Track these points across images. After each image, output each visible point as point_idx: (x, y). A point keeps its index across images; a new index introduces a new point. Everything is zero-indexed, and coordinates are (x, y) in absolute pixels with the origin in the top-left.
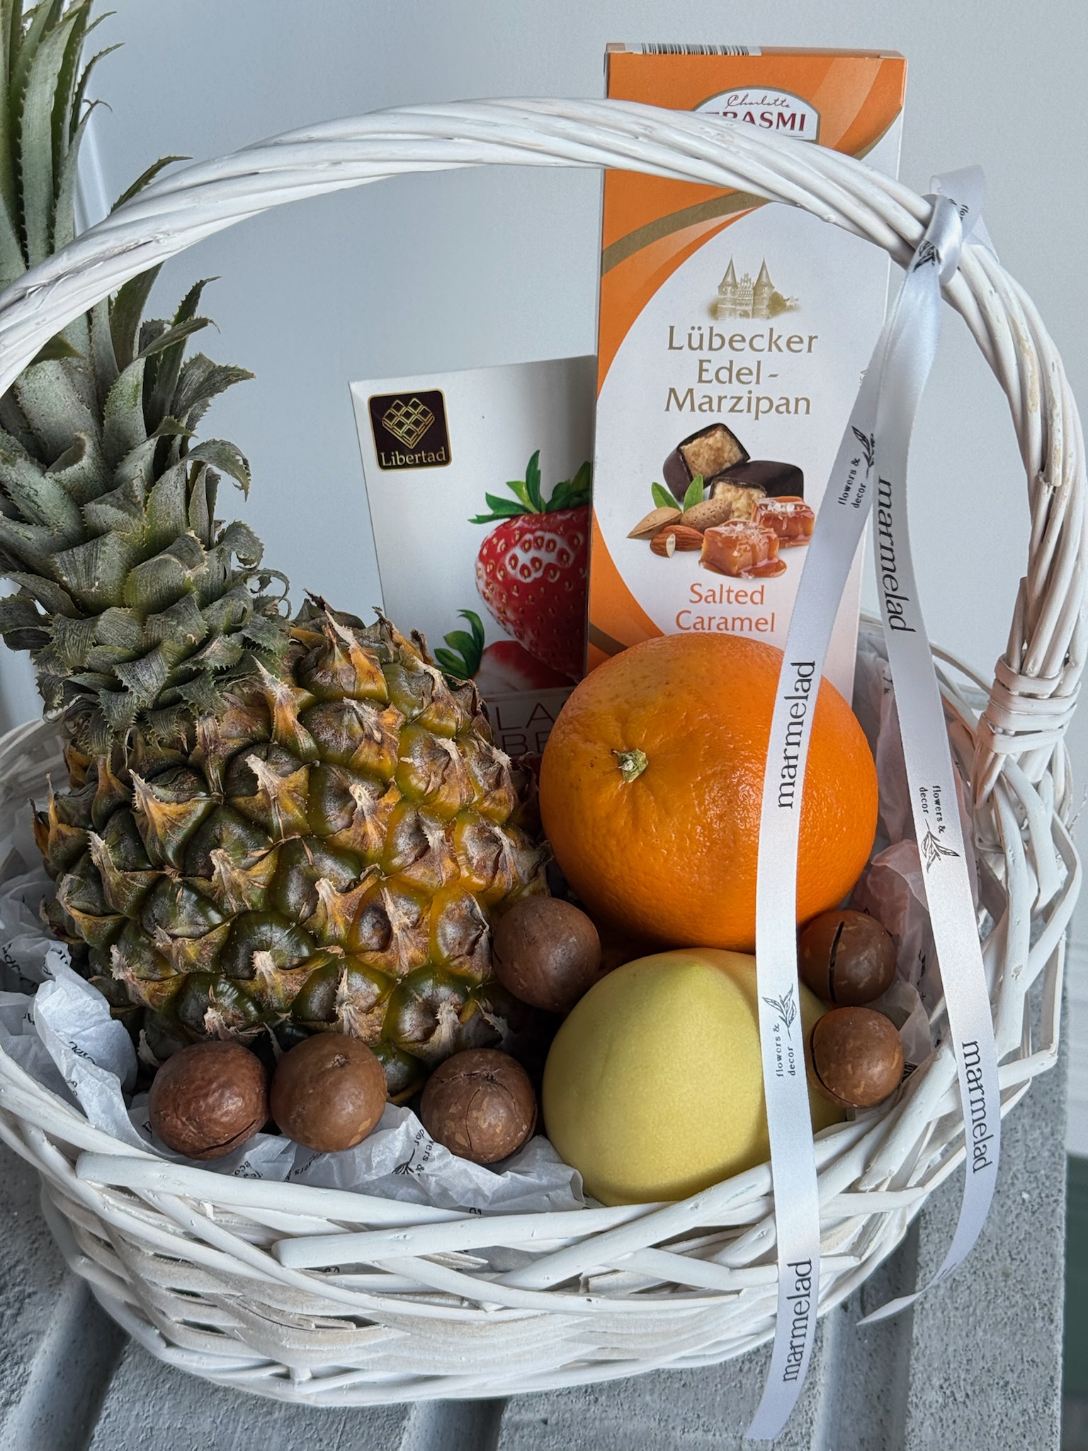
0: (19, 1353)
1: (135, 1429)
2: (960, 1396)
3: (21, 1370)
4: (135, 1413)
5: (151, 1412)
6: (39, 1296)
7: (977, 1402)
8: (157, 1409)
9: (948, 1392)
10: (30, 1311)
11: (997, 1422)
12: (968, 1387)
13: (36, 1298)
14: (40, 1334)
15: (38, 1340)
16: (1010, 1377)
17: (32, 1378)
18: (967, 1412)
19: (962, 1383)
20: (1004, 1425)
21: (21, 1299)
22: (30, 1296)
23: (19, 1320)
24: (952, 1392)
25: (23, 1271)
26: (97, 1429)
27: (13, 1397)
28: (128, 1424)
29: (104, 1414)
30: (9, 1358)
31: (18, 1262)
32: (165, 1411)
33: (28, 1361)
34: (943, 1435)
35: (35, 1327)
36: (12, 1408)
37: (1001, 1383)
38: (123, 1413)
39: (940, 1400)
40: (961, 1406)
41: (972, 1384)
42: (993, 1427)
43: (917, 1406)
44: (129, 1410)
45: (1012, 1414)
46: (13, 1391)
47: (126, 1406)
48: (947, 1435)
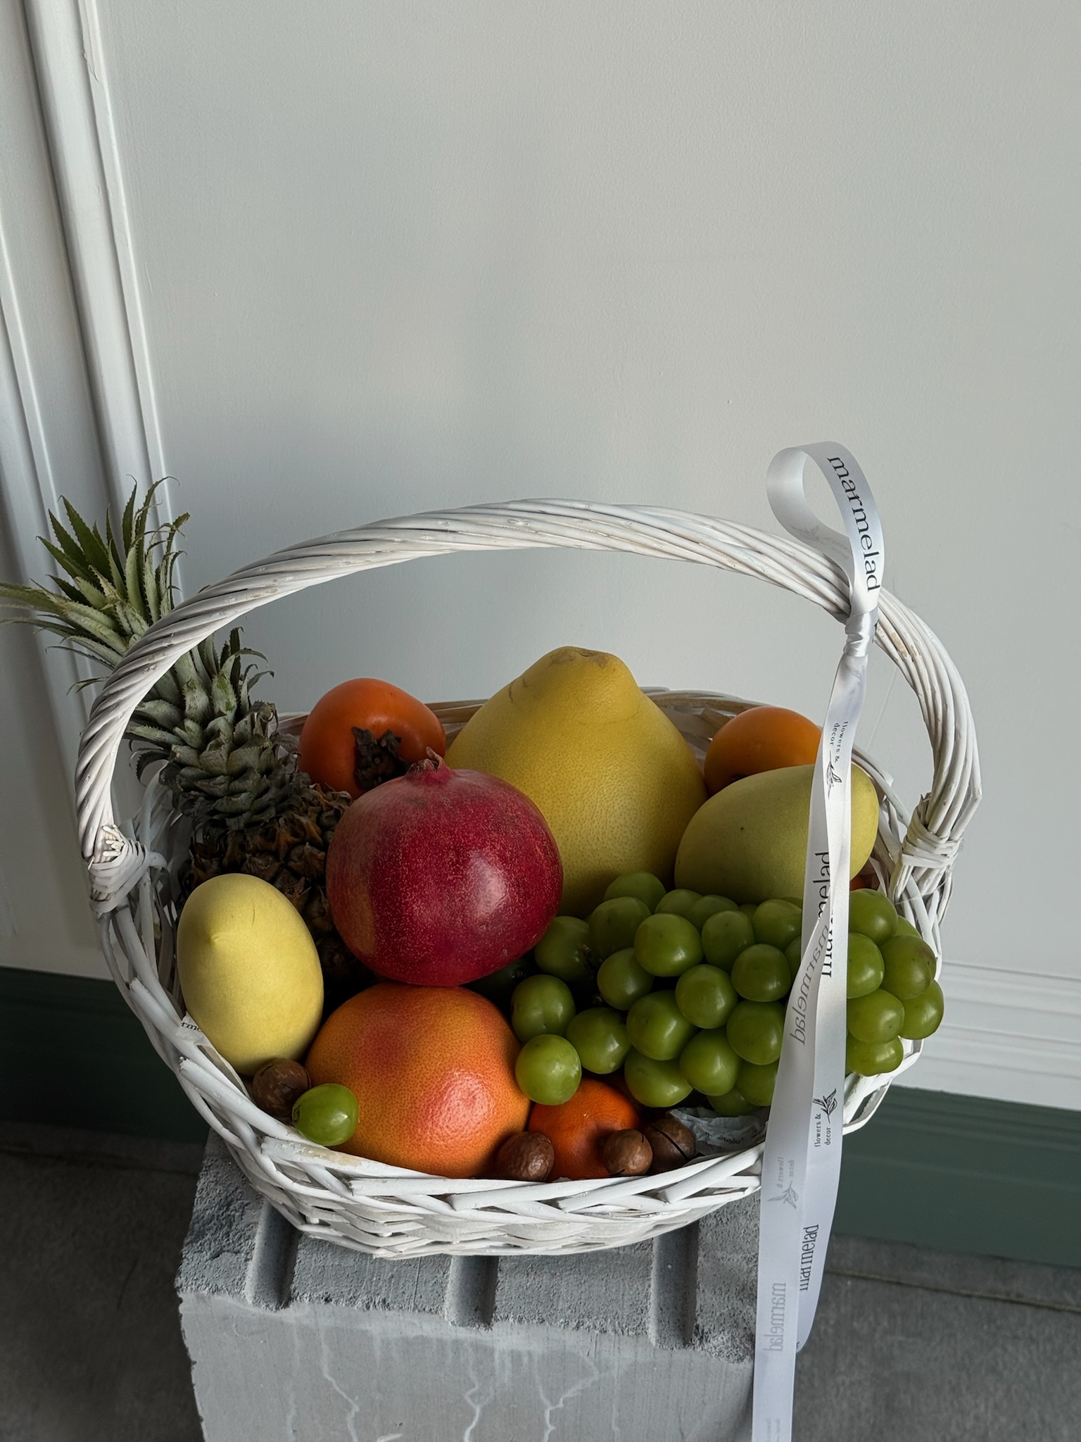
0: (247, 1235)
1: (315, 1267)
2: (724, 1220)
3: (250, 1243)
4: (314, 1259)
5: (322, 1258)
6: (251, 1205)
7: (733, 1222)
8: (324, 1256)
9: (719, 1219)
10: (248, 1212)
11: (743, 1231)
12: (728, 1215)
13: (249, 1205)
14: (256, 1223)
15: (256, 1227)
16: (749, 1209)
17: (256, 1246)
18: (728, 1227)
19: (725, 1214)
20: (746, 1233)
21: (243, 1206)
22: (247, 1205)
23: (243, 1217)
24: (721, 1219)
25: (240, 1193)
26: (296, 1268)
27: (249, 1257)
28: (311, 1265)
29: (298, 1261)
30: (242, 1237)
31: (237, 1188)
32: (329, 1257)
33: (254, 1237)
34: (717, 1239)
35: (253, 1221)
36: (250, 1262)
37: (744, 1212)
38: (307, 1260)
39: (715, 1223)
40: (725, 1225)
41: (730, 1214)
42: (741, 1233)
43: (704, 1226)
44: (310, 1258)
45: (750, 1227)
46: (248, 1254)
47: (309, 1256)
48: (719, 1238)
